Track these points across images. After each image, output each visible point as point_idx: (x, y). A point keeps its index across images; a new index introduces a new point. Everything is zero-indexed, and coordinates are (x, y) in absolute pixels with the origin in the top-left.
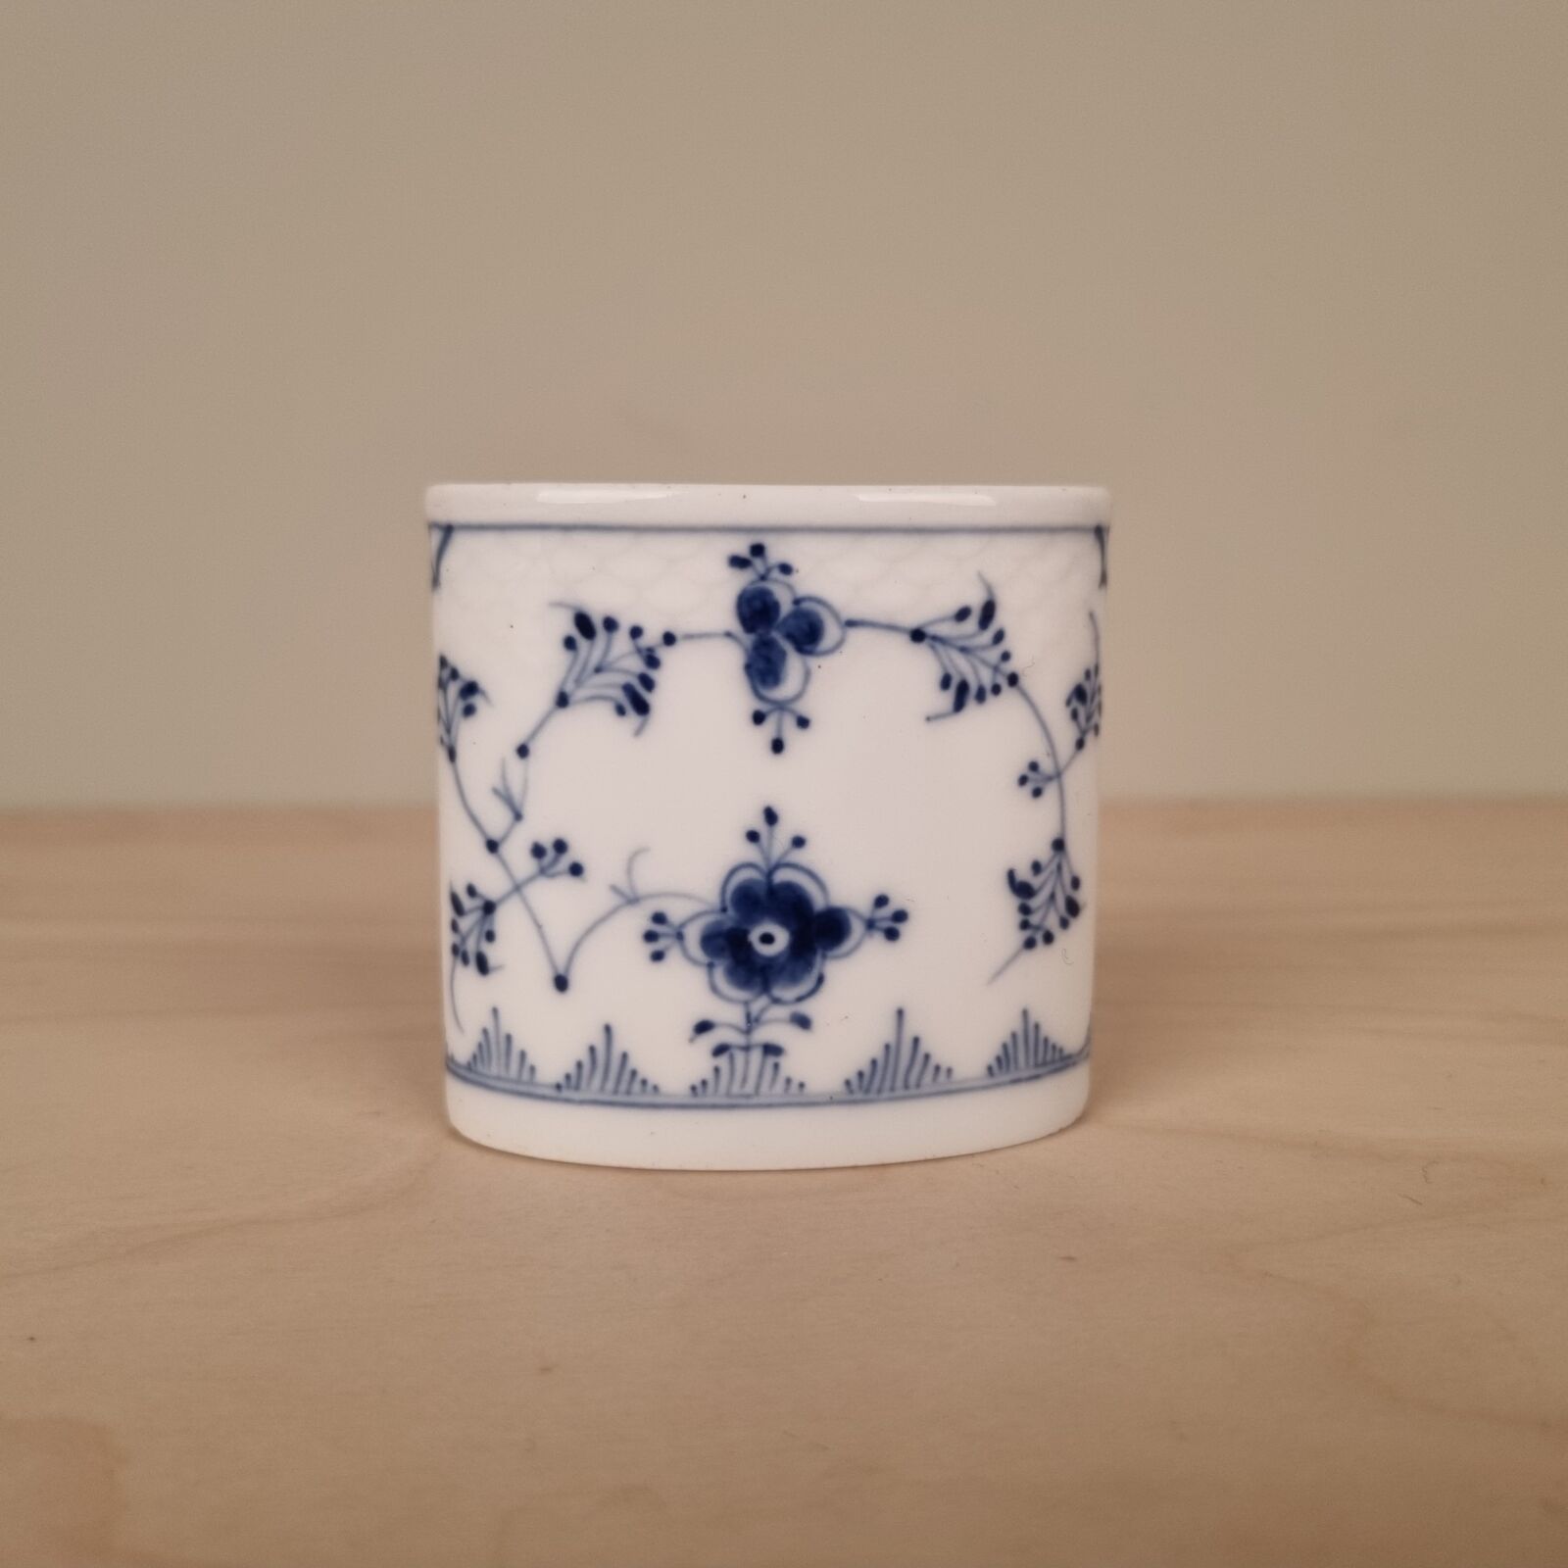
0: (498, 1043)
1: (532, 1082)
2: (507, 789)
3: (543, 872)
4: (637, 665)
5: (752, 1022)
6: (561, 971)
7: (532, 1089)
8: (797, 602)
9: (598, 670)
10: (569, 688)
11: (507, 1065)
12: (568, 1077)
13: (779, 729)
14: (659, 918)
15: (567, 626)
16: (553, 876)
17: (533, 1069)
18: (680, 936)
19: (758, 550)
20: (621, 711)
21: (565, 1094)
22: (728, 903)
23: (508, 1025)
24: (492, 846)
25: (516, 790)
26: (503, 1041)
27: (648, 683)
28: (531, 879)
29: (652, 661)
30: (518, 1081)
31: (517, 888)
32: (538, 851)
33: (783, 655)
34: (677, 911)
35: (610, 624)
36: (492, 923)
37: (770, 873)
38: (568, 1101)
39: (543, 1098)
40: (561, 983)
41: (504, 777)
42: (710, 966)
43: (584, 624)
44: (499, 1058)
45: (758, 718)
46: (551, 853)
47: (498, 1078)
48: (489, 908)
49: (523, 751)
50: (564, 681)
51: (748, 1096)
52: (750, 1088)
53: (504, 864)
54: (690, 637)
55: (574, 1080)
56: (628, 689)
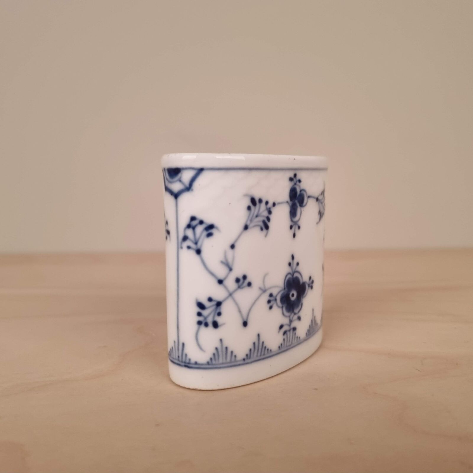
0: (222, 351)
1: (235, 361)
2: (227, 260)
3: (239, 287)
4: (266, 214)
5: (291, 321)
6: (245, 320)
7: (236, 363)
8: (301, 191)
9: (257, 216)
10: (248, 223)
11: (226, 358)
12: (247, 355)
13: (295, 231)
14: (271, 295)
15: (248, 202)
16: (242, 288)
17: (235, 356)
18: (276, 300)
19: (295, 175)
20: (262, 229)
21: (247, 361)
22: (286, 286)
23: (226, 343)
24: (220, 282)
25: (230, 260)
26: (224, 349)
27: (268, 219)
28: (235, 291)
29: (270, 212)
30: (231, 362)
31: (230, 295)
32: (238, 280)
33: (297, 207)
34: (275, 292)
35: (260, 201)
36: (220, 309)
37: (293, 275)
38: (248, 363)
39: (239, 365)
40: (245, 324)
41: (225, 257)
42: (282, 307)
43: (253, 201)
44: (223, 357)
45: (291, 227)
46: (242, 280)
47: (223, 363)
48: (219, 304)
49: (233, 247)
50: (247, 221)
51: (290, 345)
52: (290, 343)
53: (226, 287)
54: (279, 203)
55: (249, 356)
56: (264, 222)
